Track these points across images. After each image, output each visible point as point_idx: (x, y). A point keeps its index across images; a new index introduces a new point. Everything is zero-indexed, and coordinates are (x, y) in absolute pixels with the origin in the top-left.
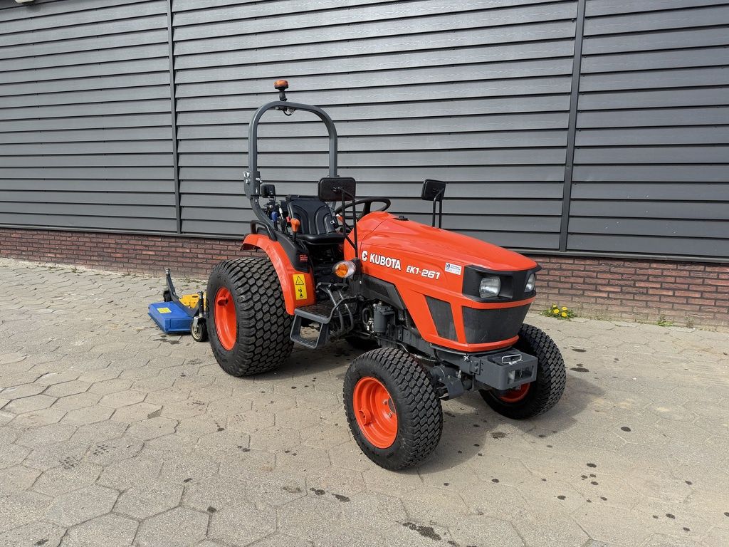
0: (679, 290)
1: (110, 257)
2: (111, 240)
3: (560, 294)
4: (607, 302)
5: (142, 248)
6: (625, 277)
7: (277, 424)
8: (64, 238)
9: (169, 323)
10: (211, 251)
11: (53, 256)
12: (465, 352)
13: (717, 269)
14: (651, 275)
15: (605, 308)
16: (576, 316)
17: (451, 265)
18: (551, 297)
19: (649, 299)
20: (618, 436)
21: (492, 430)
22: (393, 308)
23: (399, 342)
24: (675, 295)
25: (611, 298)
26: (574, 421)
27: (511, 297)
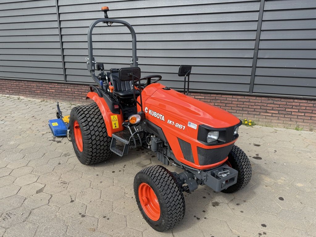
0: (307, 113)
1: (35, 92)
2: (34, 84)
3: (248, 114)
4: (272, 118)
5: (49, 88)
6: (281, 106)
7: (102, 198)
8: (12, 83)
9: (56, 131)
10: (81, 90)
11: (9, 91)
12: (198, 169)
14: (294, 105)
15: (270, 121)
16: (256, 125)
17: (191, 123)
18: (244, 115)
19: (292, 117)
20: (277, 204)
21: (212, 201)
22: (161, 140)
23: (165, 155)
24: (305, 115)
25: (273, 116)
26: (255, 193)
27: (225, 141)
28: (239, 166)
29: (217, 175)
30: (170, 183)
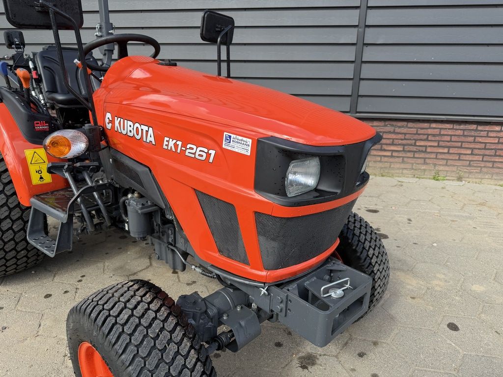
0: (454, 147)
4: (391, 160)
6: (407, 136)
12: (260, 282)
13: (487, 128)
14: (430, 134)
15: (389, 165)
17: (233, 136)
19: (427, 156)
20: (448, 342)
21: (299, 351)
22: (156, 205)
23: (172, 245)
24: (450, 152)
25: (394, 157)
26: (392, 318)
27: (339, 191)
28: (363, 258)
29: (316, 293)
30: (170, 341)
